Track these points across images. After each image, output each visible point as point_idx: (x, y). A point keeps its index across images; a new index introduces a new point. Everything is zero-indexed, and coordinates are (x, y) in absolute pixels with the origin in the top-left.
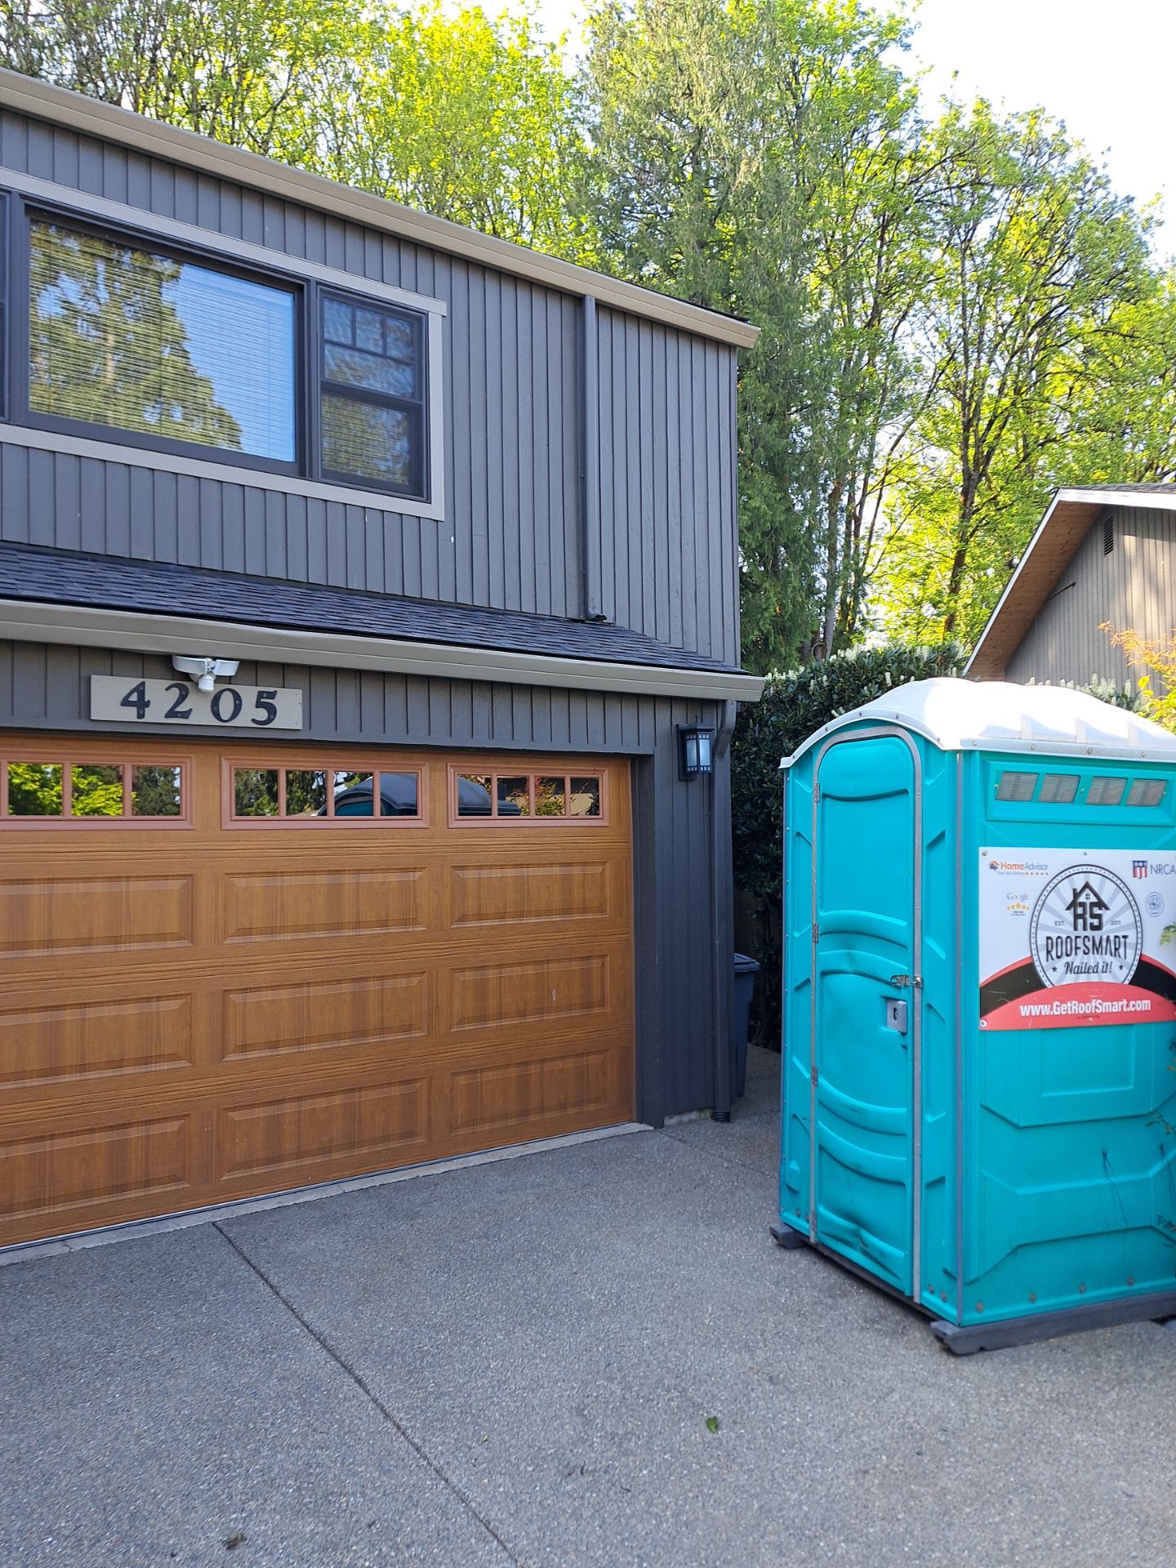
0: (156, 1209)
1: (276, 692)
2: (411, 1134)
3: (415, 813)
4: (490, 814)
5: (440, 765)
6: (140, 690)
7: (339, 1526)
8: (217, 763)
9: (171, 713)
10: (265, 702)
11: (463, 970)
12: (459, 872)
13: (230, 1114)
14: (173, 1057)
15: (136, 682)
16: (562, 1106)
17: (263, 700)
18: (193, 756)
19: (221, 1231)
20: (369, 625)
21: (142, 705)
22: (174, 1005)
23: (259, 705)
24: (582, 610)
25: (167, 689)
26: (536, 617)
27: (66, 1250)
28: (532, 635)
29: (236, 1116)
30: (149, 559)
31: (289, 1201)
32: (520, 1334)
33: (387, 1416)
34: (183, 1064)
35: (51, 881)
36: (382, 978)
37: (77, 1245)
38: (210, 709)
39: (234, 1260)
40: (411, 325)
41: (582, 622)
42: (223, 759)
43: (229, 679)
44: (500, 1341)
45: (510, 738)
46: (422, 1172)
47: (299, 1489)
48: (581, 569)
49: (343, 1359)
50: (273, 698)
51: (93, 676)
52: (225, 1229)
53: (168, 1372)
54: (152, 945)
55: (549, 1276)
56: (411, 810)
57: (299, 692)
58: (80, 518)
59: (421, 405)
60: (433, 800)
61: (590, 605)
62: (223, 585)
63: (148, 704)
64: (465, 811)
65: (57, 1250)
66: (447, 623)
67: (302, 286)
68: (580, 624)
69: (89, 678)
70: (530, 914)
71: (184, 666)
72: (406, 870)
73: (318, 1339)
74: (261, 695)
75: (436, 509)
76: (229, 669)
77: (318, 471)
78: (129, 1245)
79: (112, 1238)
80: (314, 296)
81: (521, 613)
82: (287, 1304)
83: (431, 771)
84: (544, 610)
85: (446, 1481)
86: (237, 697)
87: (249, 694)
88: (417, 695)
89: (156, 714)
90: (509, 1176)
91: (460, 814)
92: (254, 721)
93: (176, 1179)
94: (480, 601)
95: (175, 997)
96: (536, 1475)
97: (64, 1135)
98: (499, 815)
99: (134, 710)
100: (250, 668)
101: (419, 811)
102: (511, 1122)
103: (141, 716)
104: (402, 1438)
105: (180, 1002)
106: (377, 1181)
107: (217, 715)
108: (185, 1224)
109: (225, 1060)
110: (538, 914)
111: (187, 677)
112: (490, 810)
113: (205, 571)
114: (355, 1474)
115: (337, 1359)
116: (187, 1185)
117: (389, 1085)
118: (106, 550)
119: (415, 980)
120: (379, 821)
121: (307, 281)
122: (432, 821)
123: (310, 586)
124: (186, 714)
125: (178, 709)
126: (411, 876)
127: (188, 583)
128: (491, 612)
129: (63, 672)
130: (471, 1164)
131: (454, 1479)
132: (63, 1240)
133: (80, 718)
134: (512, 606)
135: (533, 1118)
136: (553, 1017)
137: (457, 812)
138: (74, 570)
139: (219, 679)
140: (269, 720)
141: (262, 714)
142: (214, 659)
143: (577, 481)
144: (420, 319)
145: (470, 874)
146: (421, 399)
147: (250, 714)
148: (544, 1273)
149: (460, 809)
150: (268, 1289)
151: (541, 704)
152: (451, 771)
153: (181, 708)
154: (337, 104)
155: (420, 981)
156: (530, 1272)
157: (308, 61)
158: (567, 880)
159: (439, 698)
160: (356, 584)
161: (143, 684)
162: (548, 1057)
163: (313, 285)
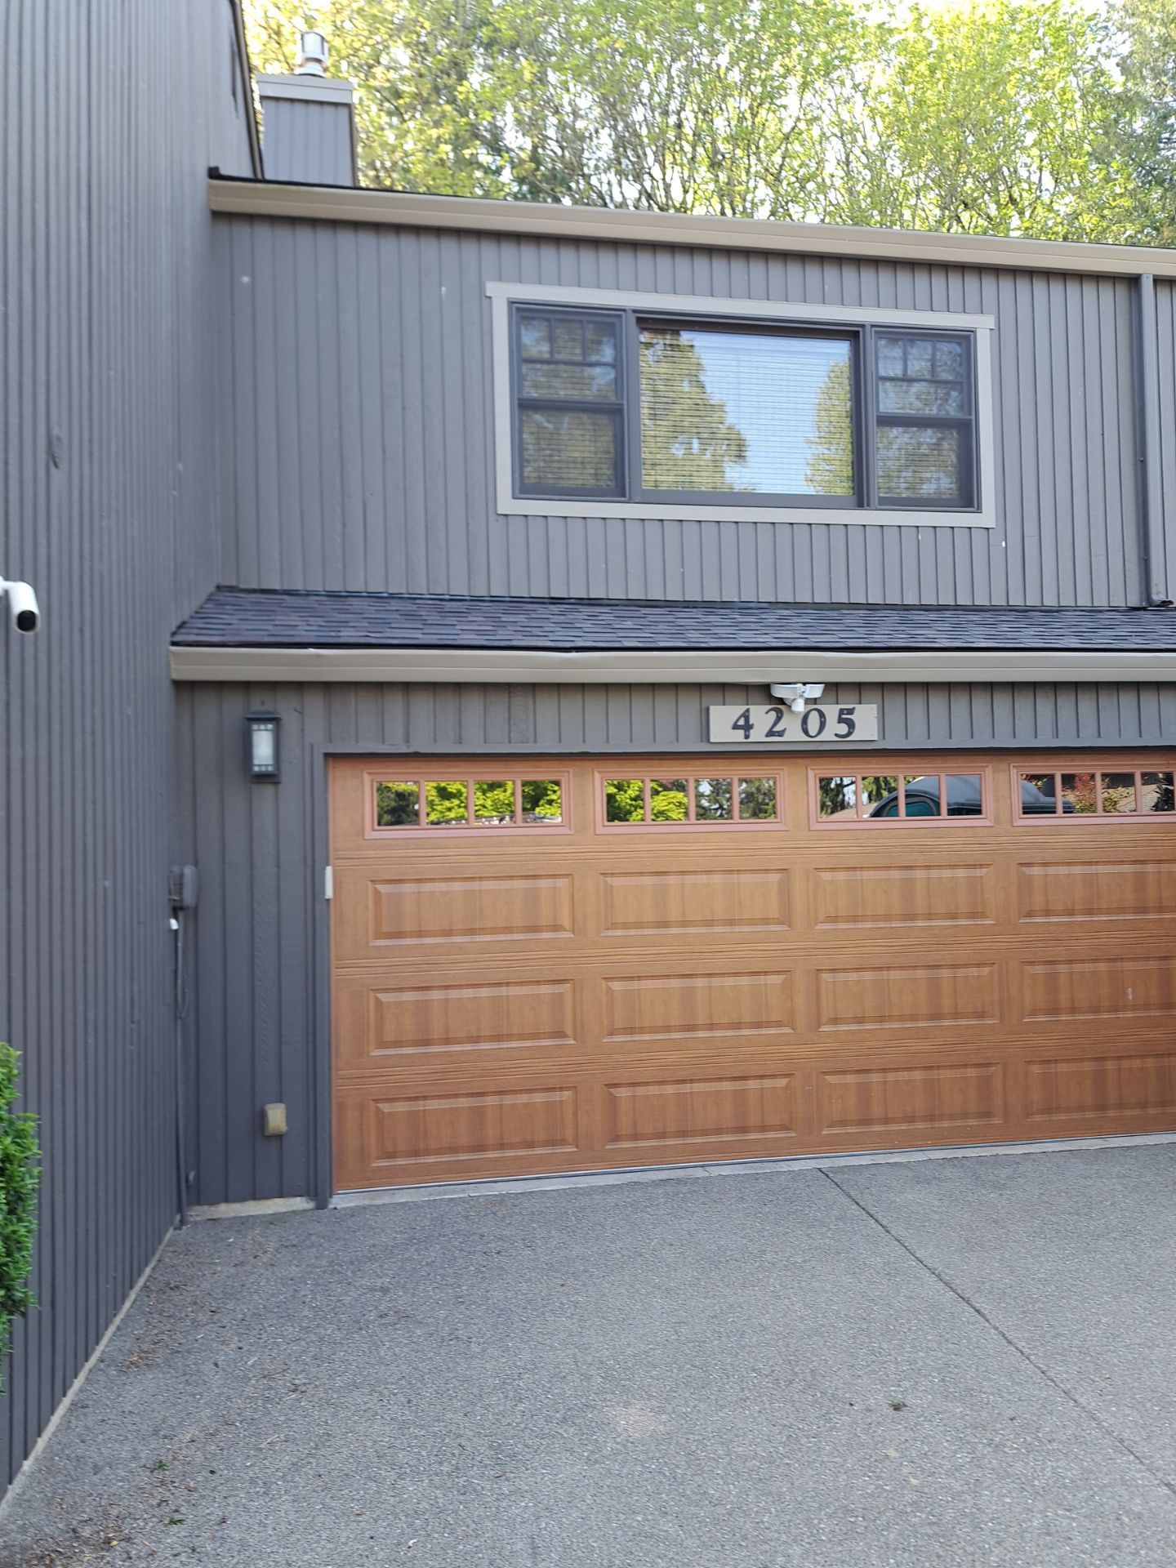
0: (769, 1152)
1: (854, 708)
2: (988, 1114)
3: (979, 812)
4: (1054, 812)
5: (1004, 765)
6: (746, 715)
7: (984, 1414)
8: (804, 773)
9: (771, 733)
10: (846, 719)
11: (1033, 963)
12: (1024, 869)
13: (827, 1077)
14: (779, 1024)
15: (742, 709)
16: (1143, 1105)
17: (844, 716)
18: (785, 768)
19: (827, 1176)
20: (933, 640)
21: (748, 727)
22: (777, 979)
23: (840, 720)
24: (1144, 596)
25: (767, 713)
26: (1094, 611)
27: (707, 1174)
28: (1094, 630)
29: (831, 1079)
30: (735, 600)
31: (881, 1159)
32: (1127, 1300)
33: (1010, 1342)
34: (787, 1030)
35: (682, 873)
36: (955, 966)
37: (715, 1171)
38: (800, 728)
39: (844, 1200)
40: (960, 344)
41: (1144, 609)
42: (809, 770)
43: (815, 701)
44: (1107, 1302)
45: (1076, 736)
46: (1001, 1151)
47: (943, 1380)
48: (1142, 555)
49: (959, 1291)
50: (852, 714)
51: (712, 708)
52: (831, 1175)
53: (813, 1276)
54: (759, 928)
55: (1149, 1257)
56: (974, 809)
57: (874, 707)
58: (683, 573)
59: (971, 420)
60: (997, 800)
61: (1154, 590)
62: (799, 615)
63: (751, 727)
64: (1028, 810)
65: (699, 1173)
66: (1004, 627)
67: (858, 332)
68: (1142, 612)
69: (708, 710)
70: (1100, 912)
71: (779, 692)
72: (973, 866)
73: (933, 1273)
74: (841, 711)
75: (987, 516)
76: (816, 691)
77: (874, 500)
78: (756, 1177)
79: (740, 1170)
80: (869, 340)
81: (1076, 608)
82: (899, 1241)
83: (993, 772)
84: (1101, 601)
85: (1075, 1401)
86: (822, 715)
87: (831, 711)
88: (981, 701)
89: (758, 735)
90: (1092, 1165)
91: (1024, 813)
92: (836, 735)
93: (785, 1127)
94: (1032, 601)
95: (778, 972)
96: (1163, 1414)
97: (700, 1080)
98: (1065, 812)
99: (742, 732)
100: (834, 688)
101: (984, 811)
102: (1089, 1115)
103: (747, 737)
104: (1027, 1362)
105: (782, 977)
106: (960, 1153)
107: (806, 732)
108: (796, 1166)
109: (821, 1030)
110: (1109, 911)
111: (781, 701)
112: (1055, 808)
113: (781, 605)
114: (990, 1380)
115: (954, 1291)
116: (794, 1135)
117: (965, 1066)
118: (721, 597)
119: (986, 970)
120: (945, 821)
121: (863, 326)
122: (997, 820)
123: (869, 607)
124: (781, 734)
125: (775, 729)
126: (978, 872)
127: (771, 618)
128: (1048, 611)
129: (689, 706)
130: (1050, 1150)
131: (1082, 1401)
132: (702, 1166)
133: (702, 741)
134: (1067, 601)
135: (1111, 1113)
136: (1129, 1015)
137: (1021, 811)
138: (686, 618)
139: (808, 701)
140: (849, 734)
141: (843, 729)
142: (804, 684)
143: (1135, 465)
144: (968, 337)
145: (1036, 871)
146: (970, 414)
147: (834, 729)
148: (1145, 1253)
149: (1023, 808)
150: (880, 1227)
151: (1107, 700)
152: (1014, 771)
153: (777, 728)
154: (845, 116)
155: (991, 971)
156: (1129, 1250)
157: (819, 84)
158: (1140, 878)
159: (1002, 702)
160: (911, 599)
161: (748, 710)
162: (1125, 1054)
163: (868, 329)
